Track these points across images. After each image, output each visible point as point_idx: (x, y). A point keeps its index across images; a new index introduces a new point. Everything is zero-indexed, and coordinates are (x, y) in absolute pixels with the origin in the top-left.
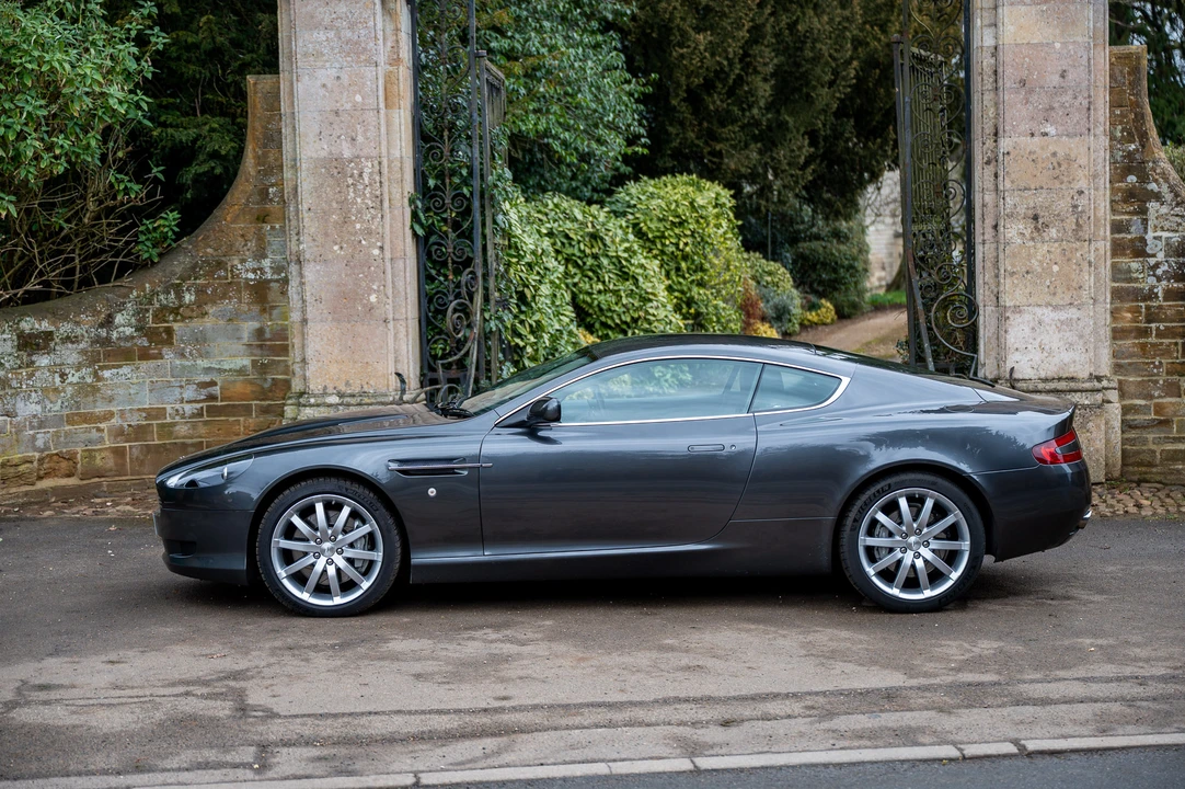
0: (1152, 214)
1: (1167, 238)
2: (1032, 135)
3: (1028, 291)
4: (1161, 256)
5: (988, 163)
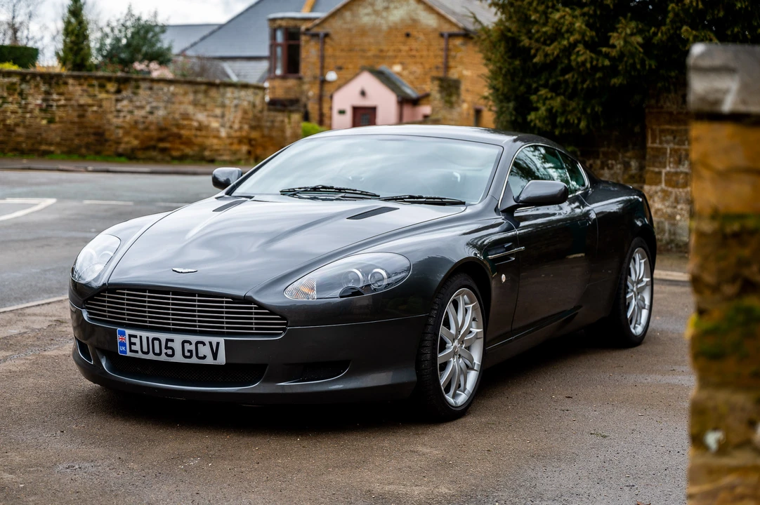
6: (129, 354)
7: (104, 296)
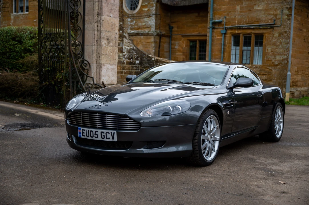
0: (124, 42)
1: (127, 48)
2: (108, 16)
3: (106, 60)
4: (126, 53)
5: (96, 22)
6: (82, 137)
7: (74, 115)
